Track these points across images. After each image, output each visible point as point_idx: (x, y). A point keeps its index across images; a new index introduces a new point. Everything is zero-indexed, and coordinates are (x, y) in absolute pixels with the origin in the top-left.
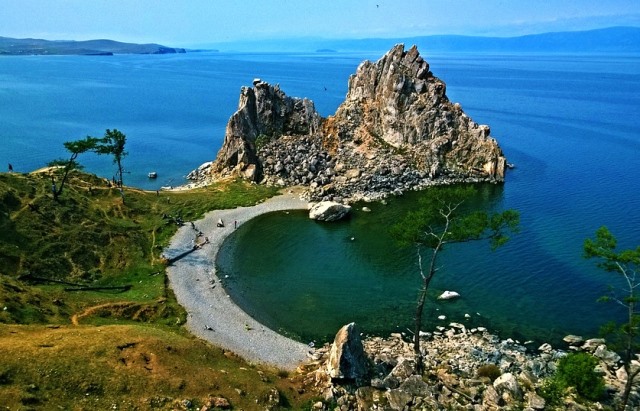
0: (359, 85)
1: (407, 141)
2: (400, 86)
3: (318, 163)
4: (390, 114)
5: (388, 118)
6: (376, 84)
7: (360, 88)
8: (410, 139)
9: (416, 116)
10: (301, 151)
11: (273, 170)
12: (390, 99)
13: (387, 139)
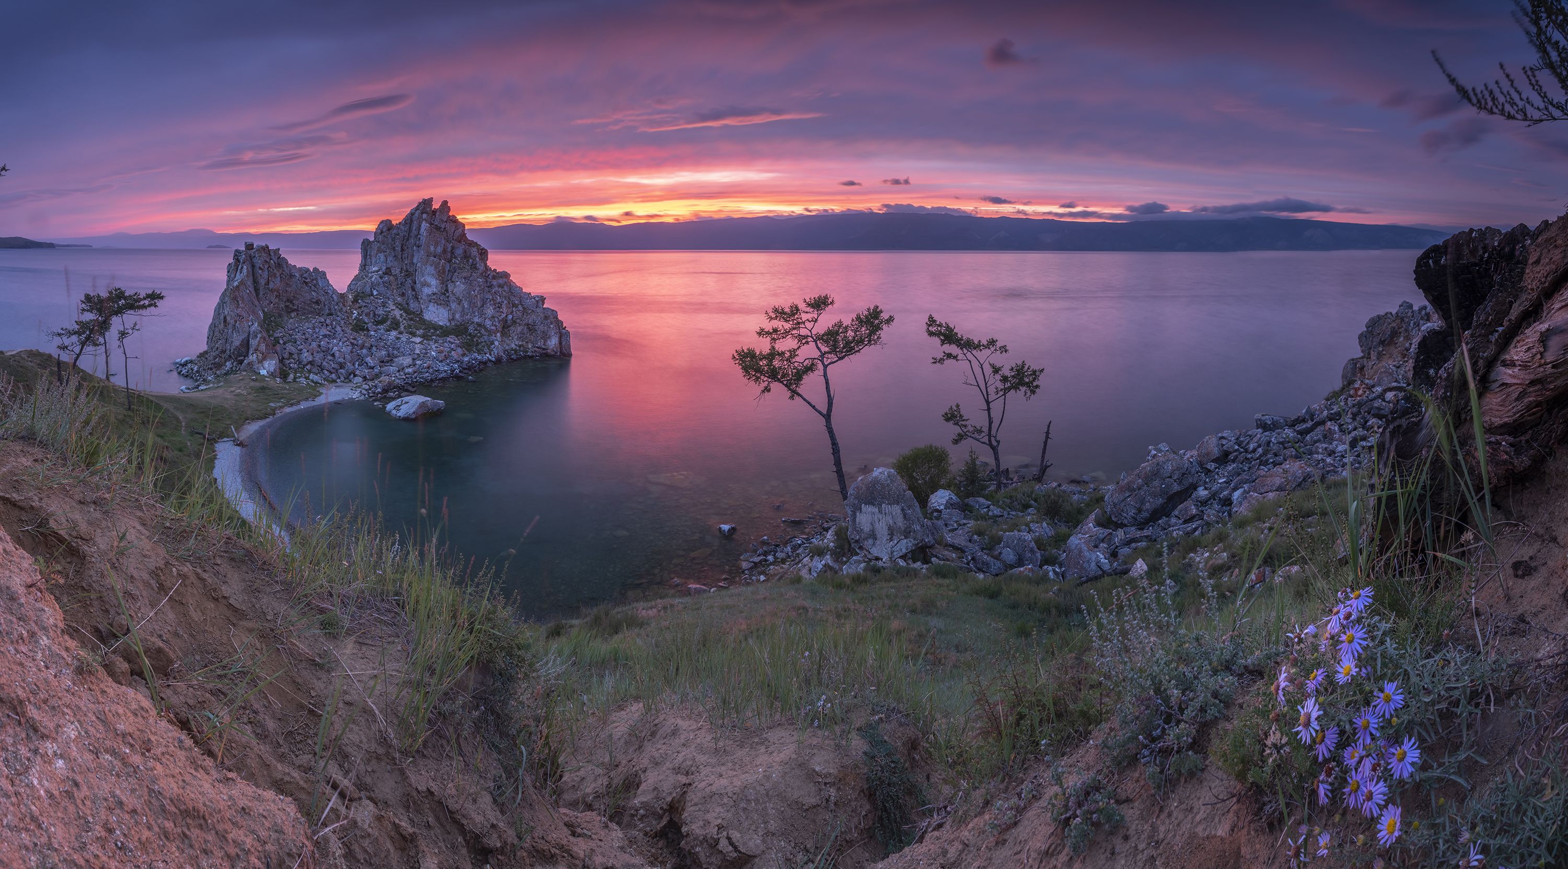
0: (380, 251)
1: (453, 319)
2: (439, 250)
3: (352, 352)
4: (429, 286)
5: (426, 290)
6: (402, 250)
7: (382, 256)
8: (457, 316)
9: (463, 287)
10: (325, 336)
11: (299, 362)
12: (427, 267)
13: (427, 316)
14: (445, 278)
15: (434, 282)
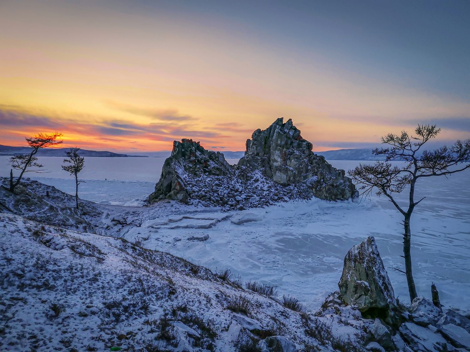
1: (289, 180)
2: (283, 143)
3: (229, 193)
4: (277, 161)
5: (275, 164)
6: (265, 143)
7: (254, 147)
8: (292, 178)
9: (295, 163)
10: (217, 185)
12: (277, 152)
13: (275, 178)
14: (286, 158)
15: (279, 160)
